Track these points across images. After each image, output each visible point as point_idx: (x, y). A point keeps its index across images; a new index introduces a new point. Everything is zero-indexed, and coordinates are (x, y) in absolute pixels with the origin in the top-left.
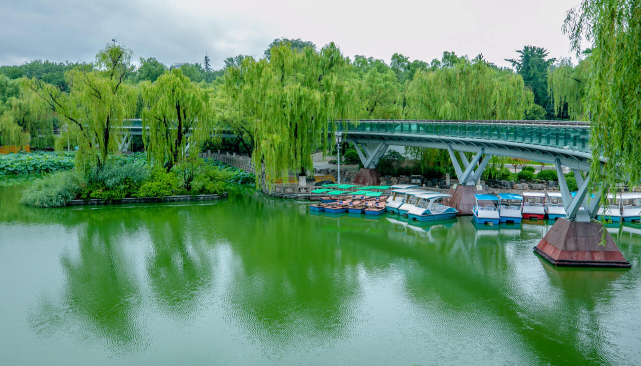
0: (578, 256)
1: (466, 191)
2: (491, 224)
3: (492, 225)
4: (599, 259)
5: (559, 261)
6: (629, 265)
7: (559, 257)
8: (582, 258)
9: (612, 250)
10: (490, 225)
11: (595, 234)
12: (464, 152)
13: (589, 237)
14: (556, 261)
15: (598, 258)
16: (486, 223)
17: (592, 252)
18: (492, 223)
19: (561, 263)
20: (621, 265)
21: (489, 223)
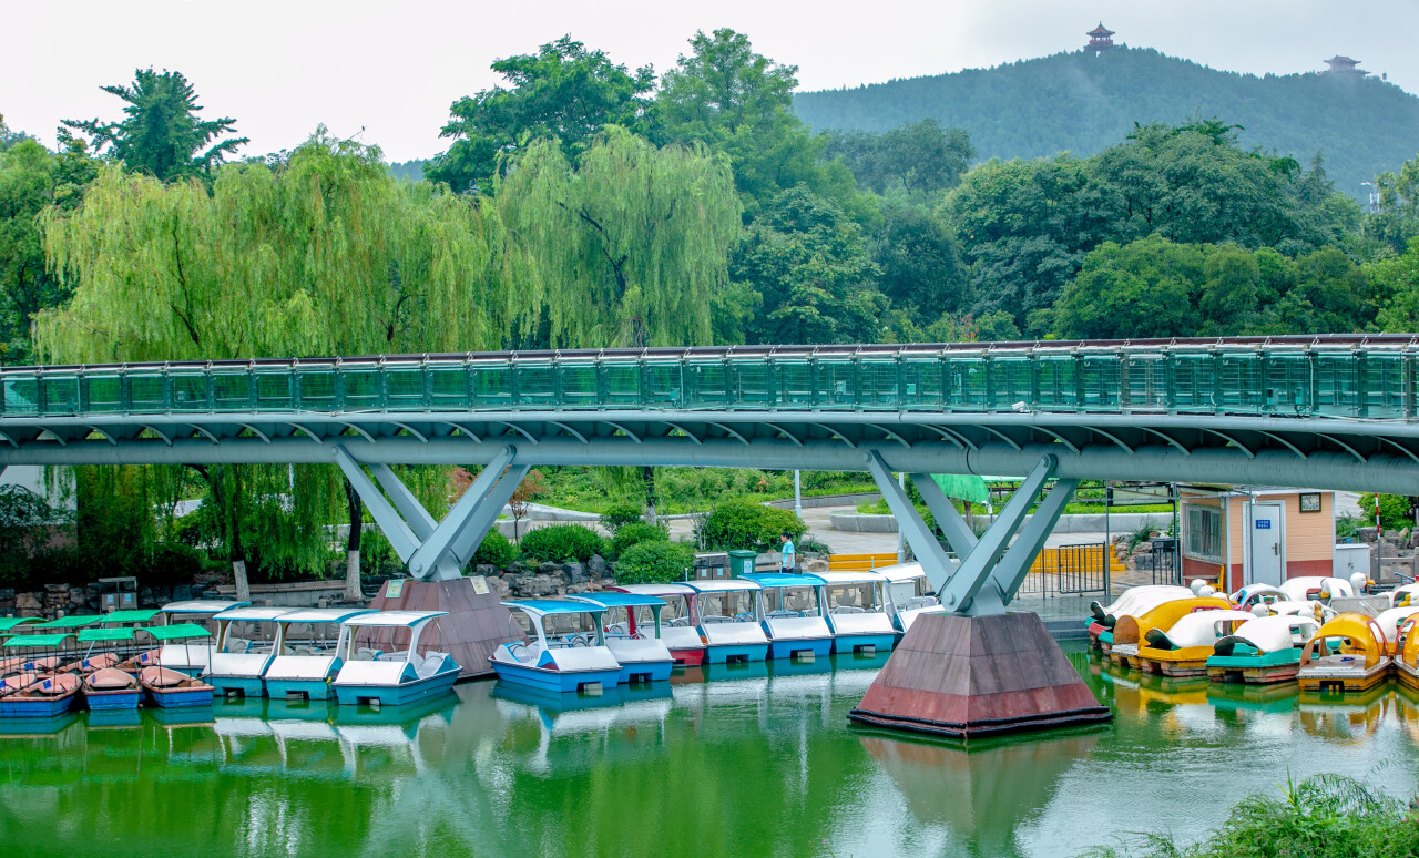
0: (1004, 706)
1: (447, 598)
2: (595, 690)
3: (600, 693)
4: (1049, 708)
5: (971, 725)
6: (1110, 714)
7: (969, 716)
8: (1015, 711)
9: (1068, 682)
10: (591, 693)
11: (1027, 646)
12: (390, 466)
13: (1018, 654)
14: (963, 727)
15: (1047, 705)
16: (580, 690)
17: (1031, 692)
18: (600, 686)
19: (977, 730)
20: (1093, 716)
21: (590, 686)
